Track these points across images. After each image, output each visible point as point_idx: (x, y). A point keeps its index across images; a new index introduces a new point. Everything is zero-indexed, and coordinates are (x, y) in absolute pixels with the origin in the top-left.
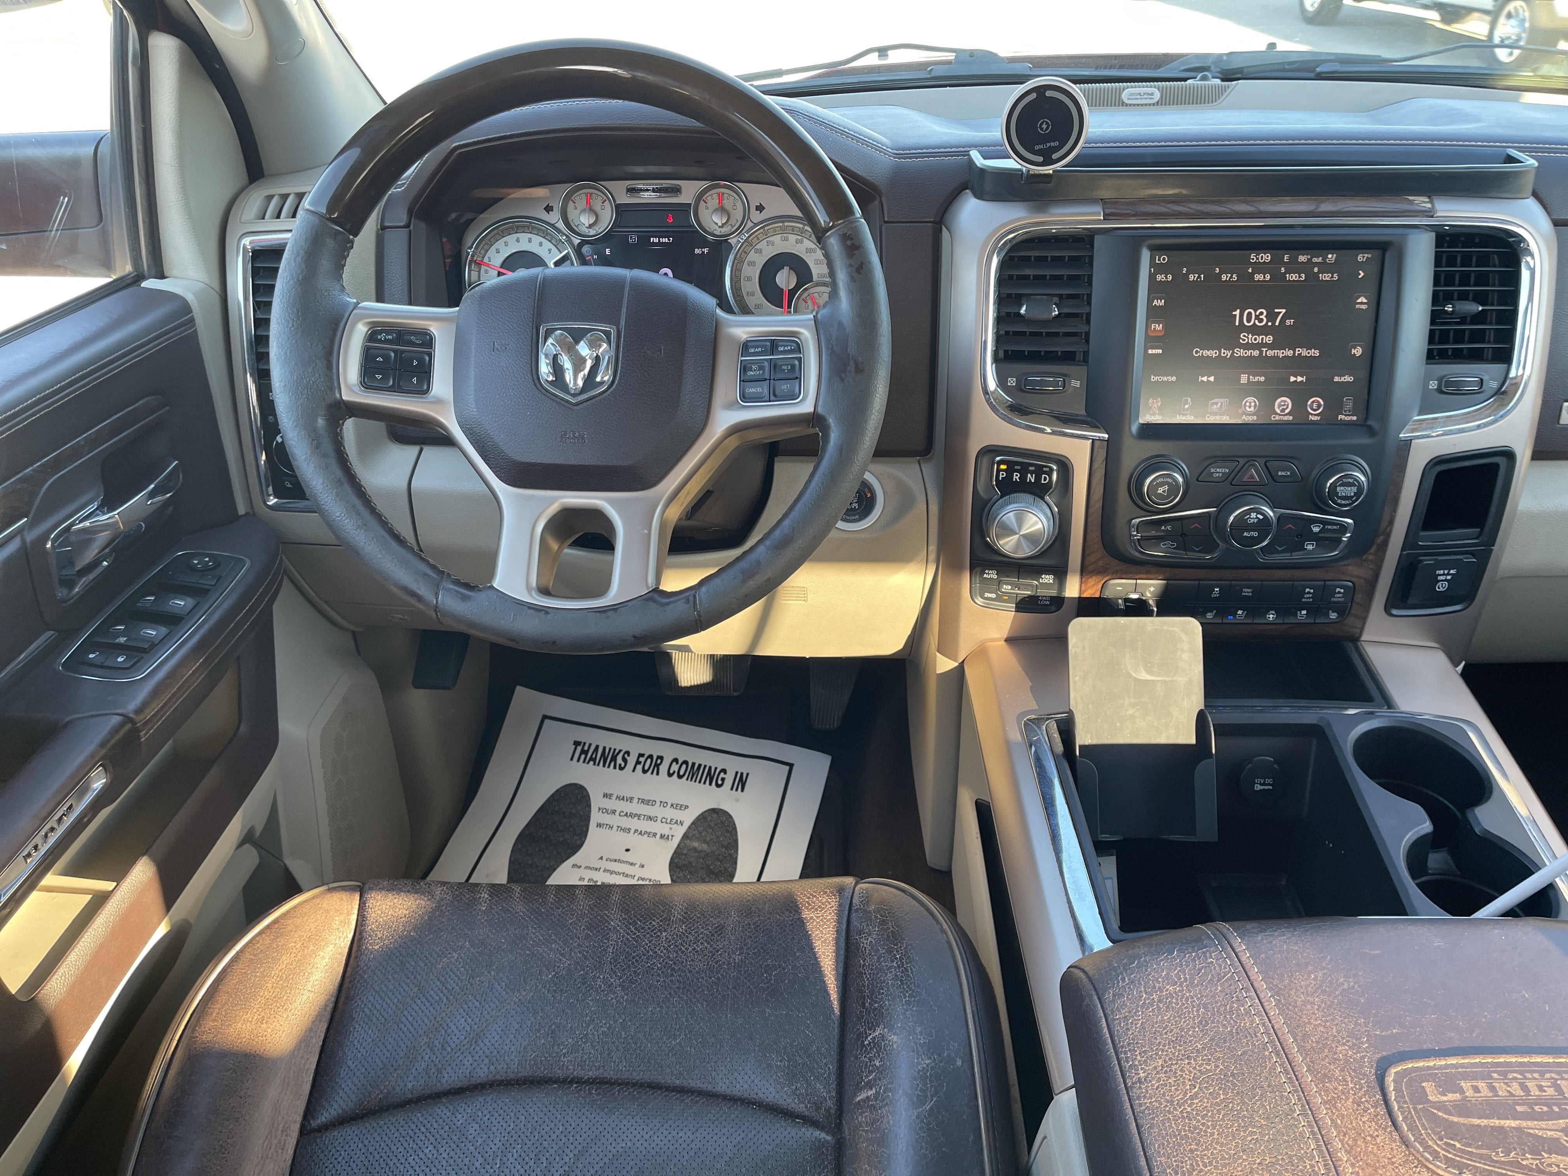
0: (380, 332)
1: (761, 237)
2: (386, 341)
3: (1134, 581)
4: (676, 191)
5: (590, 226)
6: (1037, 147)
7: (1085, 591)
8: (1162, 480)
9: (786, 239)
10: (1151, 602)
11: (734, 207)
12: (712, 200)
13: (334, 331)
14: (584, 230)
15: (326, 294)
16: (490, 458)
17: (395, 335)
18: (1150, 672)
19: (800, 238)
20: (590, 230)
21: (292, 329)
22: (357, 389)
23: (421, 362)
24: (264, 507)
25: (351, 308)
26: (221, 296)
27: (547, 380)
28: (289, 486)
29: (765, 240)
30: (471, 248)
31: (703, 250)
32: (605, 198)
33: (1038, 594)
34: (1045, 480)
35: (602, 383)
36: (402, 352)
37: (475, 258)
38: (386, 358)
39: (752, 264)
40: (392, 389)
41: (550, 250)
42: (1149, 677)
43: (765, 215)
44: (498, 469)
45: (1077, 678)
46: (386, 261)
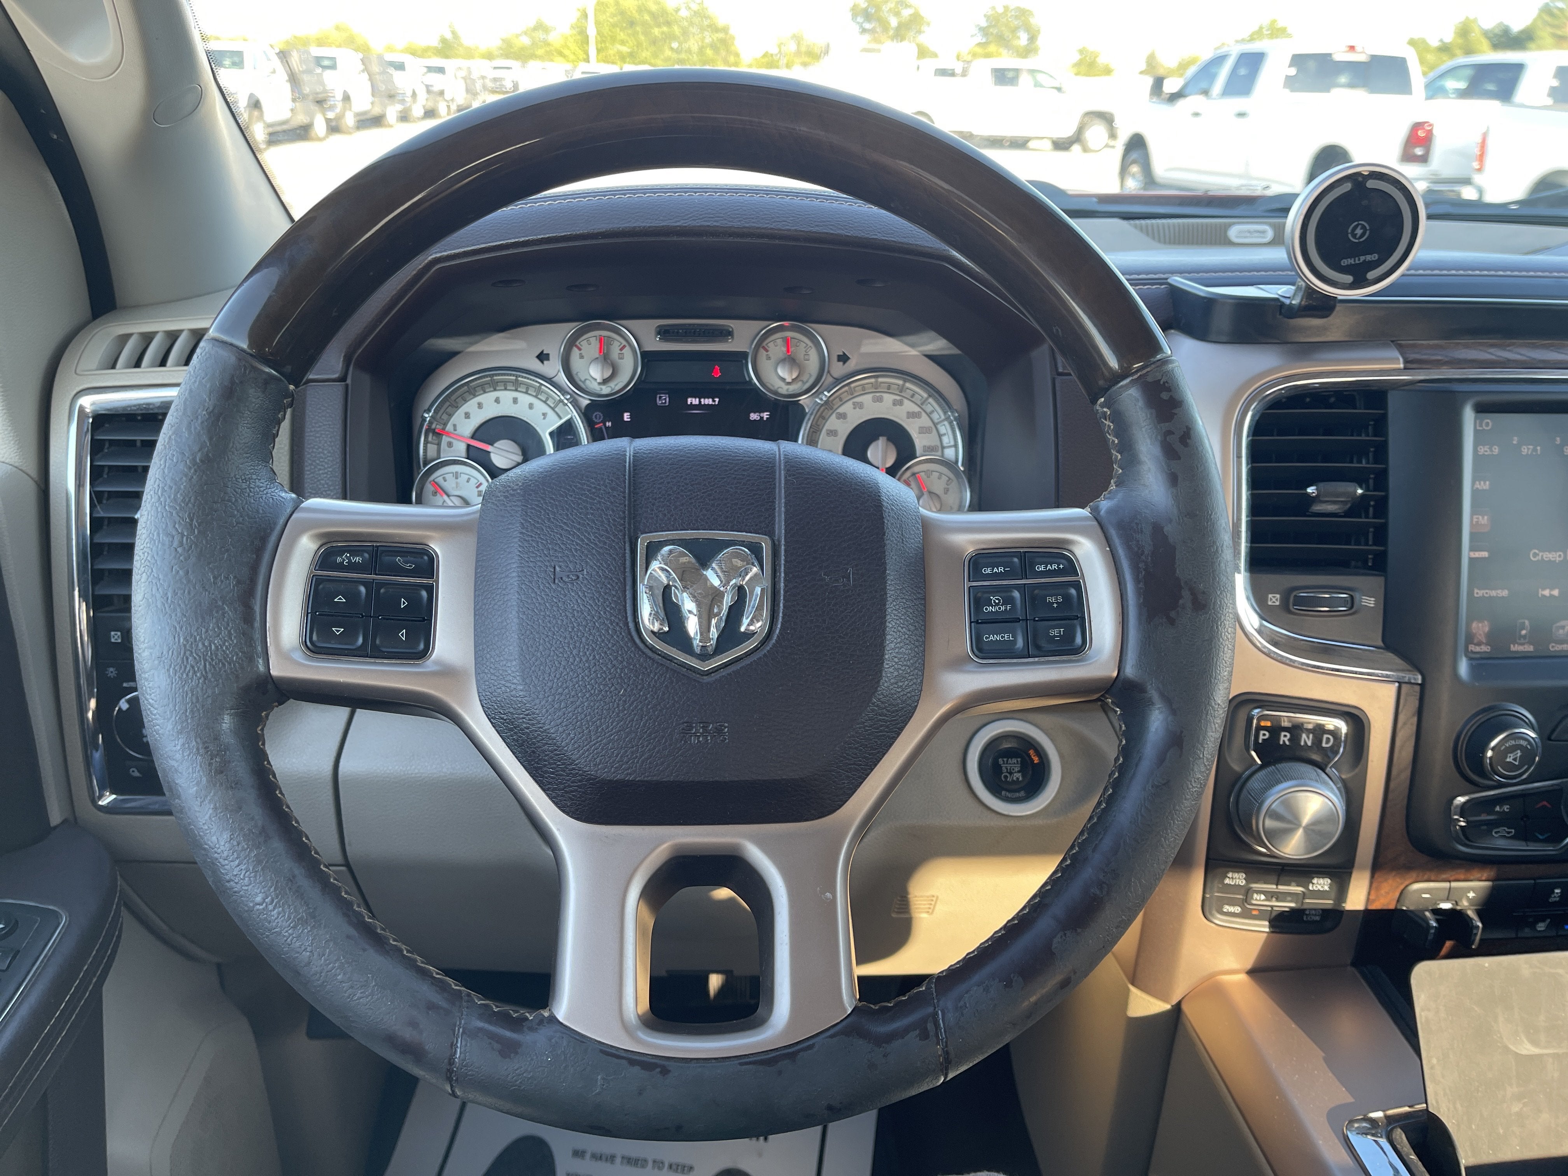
0: (341, 551)
1: (845, 397)
2: (352, 567)
3: (1446, 885)
4: (726, 334)
5: (605, 381)
6: (1345, 262)
7: (1374, 901)
8: (1513, 742)
9: (880, 400)
10: (1471, 913)
11: (806, 357)
12: (776, 347)
13: (259, 551)
14: (594, 386)
15: (244, 485)
16: (546, 772)
17: (366, 555)
18: (1535, 1043)
19: (898, 398)
20: (603, 387)
21: (180, 550)
22: (298, 656)
23: (415, 602)
24: (95, 811)
25: (289, 511)
26: (38, 485)
27: (653, 632)
28: (136, 774)
29: (851, 402)
30: (428, 411)
31: (762, 415)
32: (624, 343)
33: (1305, 907)
34: (1327, 742)
35: (749, 635)
36: (381, 585)
37: (433, 426)
38: (352, 597)
39: (833, 433)
40: (361, 653)
41: (544, 415)
42: (1535, 1051)
43: (852, 365)
44: (560, 793)
45: (1434, 1061)
46: (307, 430)
